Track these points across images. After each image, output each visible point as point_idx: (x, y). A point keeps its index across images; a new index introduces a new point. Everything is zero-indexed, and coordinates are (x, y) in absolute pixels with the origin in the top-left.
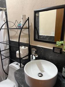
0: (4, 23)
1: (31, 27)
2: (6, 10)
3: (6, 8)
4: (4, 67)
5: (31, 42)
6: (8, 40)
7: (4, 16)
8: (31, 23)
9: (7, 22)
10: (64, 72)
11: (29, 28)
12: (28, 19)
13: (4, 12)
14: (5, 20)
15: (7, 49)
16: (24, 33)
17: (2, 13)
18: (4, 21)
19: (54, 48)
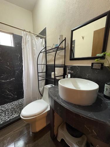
0: (43, 48)
1: (67, 47)
2: (46, 38)
3: (46, 36)
4: (40, 89)
5: (66, 63)
6: (45, 64)
7: (44, 43)
8: (68, 43)
9: (46, 47)
10: (107, 90)
11: (65, 49)
12: (65, 40)
13: (44, 39)
14: (45, 46)
15: (44, 72)
16: (60, 55)
17: (43, 40)
18: (43, 46)
19: (92, 64)
